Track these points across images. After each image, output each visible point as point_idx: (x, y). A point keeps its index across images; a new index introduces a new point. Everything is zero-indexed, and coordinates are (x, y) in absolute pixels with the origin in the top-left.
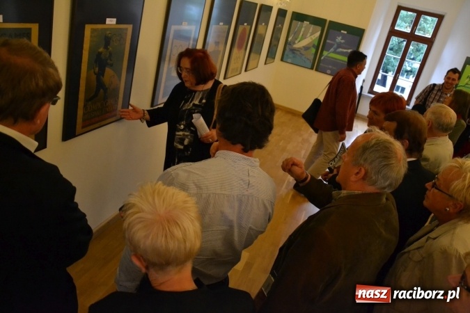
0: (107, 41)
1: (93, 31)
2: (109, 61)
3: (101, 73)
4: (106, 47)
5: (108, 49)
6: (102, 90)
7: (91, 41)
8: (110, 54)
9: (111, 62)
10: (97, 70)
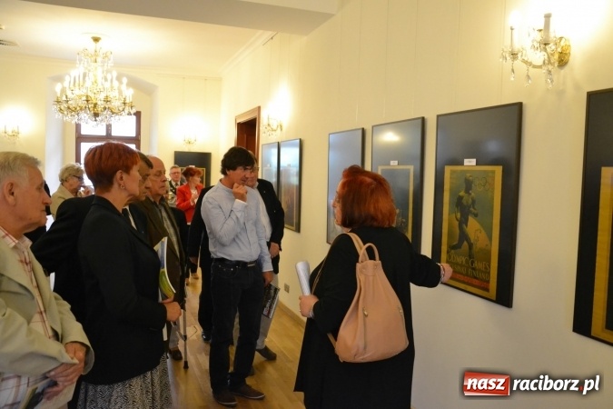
0: (468, 185)
1: (453, 172)
2: (472, 209)
3: (463, 222)
4: (467, 191)
5: (470, 194)
6: (465, 243)
7: (451, 183)
8: (474, 202)
9: (476, 212)
10: (459, 215)
